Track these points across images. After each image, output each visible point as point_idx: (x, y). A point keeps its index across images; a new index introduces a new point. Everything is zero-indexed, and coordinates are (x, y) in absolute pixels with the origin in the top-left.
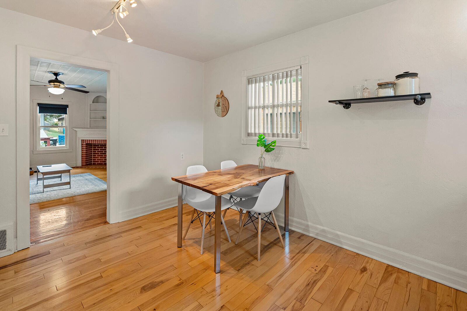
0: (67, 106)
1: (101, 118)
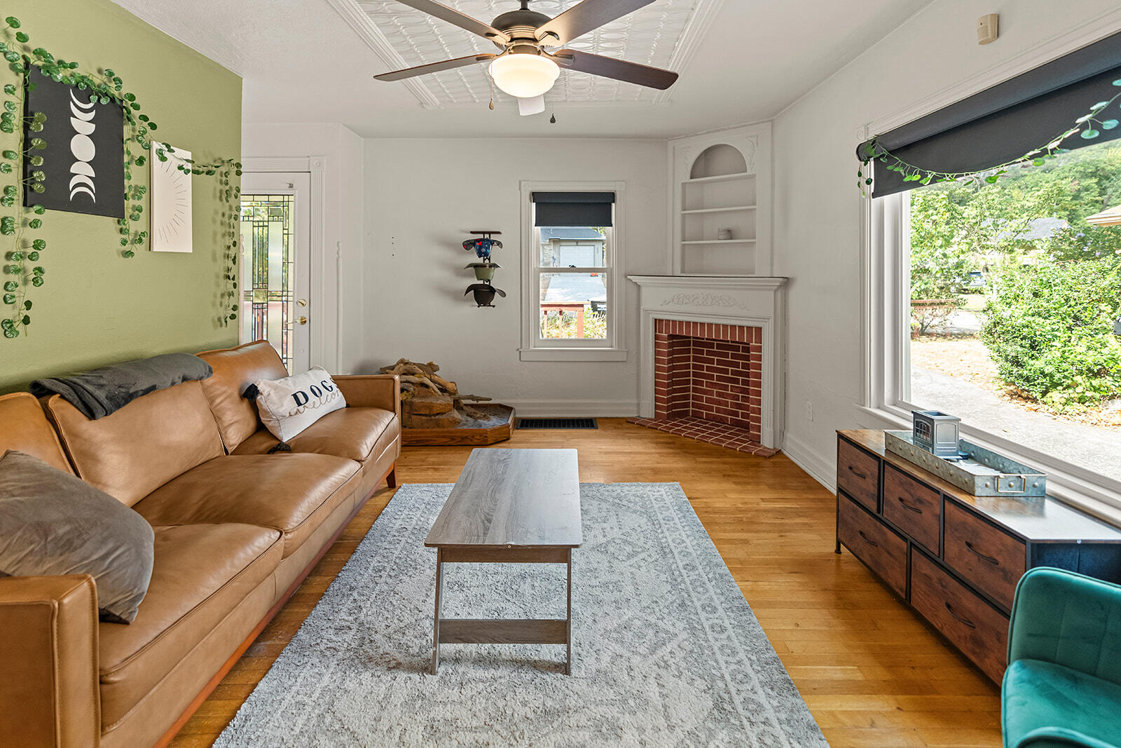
0: (611, 197)
1: (721, 237)
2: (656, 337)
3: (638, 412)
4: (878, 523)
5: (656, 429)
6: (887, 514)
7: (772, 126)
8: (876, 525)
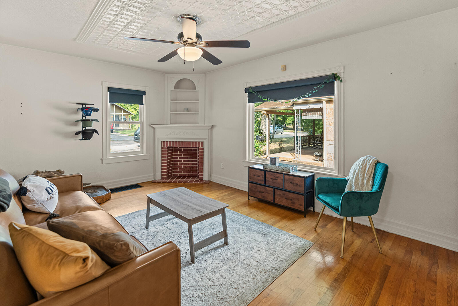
0: (144, 93)
1: (185, 111)
2: (162, 148)
3: (154, 178)
4: (264, 187)
5: (166, 182)
6: (267, 183)
7: (205, 76)
8: (263, 188)
